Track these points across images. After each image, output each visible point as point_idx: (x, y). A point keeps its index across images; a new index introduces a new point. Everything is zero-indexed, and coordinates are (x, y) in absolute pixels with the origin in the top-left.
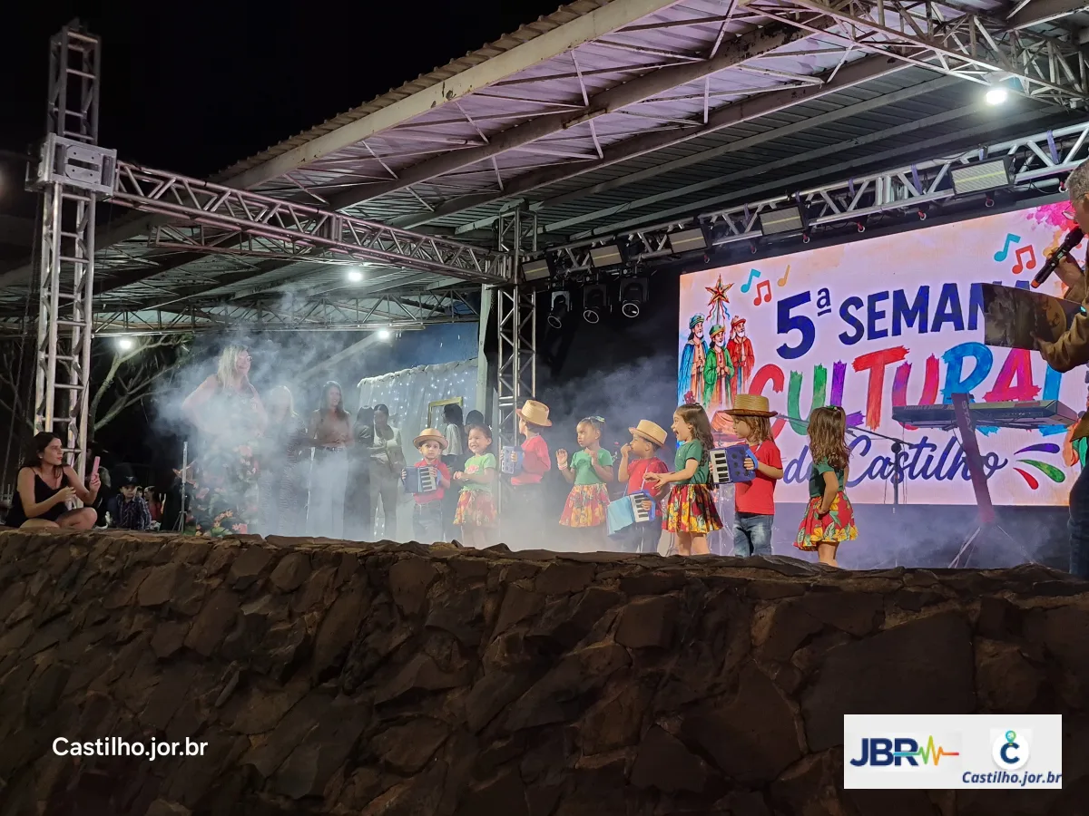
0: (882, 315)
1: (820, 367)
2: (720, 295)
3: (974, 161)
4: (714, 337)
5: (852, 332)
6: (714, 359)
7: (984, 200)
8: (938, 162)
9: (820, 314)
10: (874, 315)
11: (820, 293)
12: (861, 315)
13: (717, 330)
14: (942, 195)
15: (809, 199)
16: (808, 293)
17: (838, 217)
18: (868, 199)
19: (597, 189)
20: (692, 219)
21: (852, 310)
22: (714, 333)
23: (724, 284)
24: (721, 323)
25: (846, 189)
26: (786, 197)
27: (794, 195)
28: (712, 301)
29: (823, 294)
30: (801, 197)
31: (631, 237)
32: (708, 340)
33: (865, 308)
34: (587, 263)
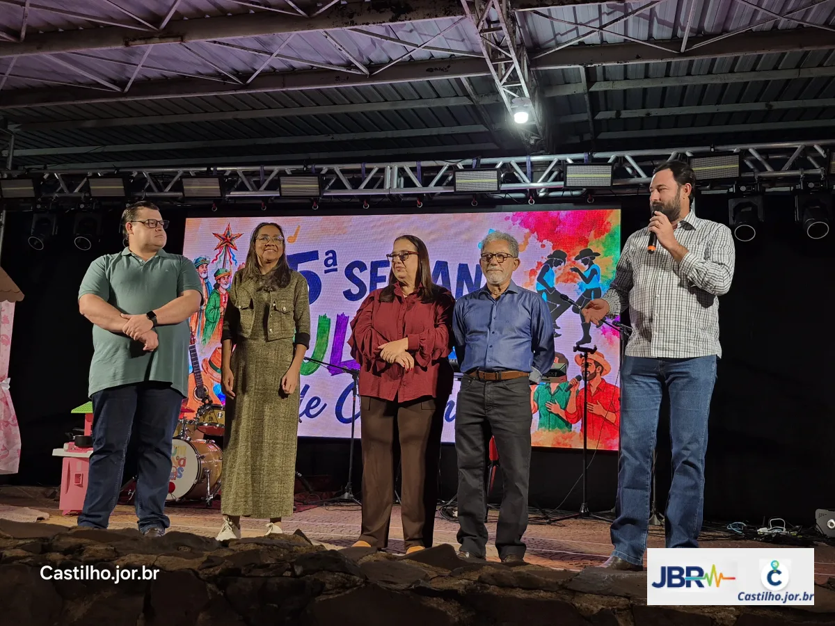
0: (383, 279)
1: (325, 317)
2: (228, 242)
3: (467, 168)
4: (220, 279)
5: (355, 290)
6: (218, 299)
7: (471, 200)
8: (440, 163)
9: (326, 272)
10: (375, 279)
11: (327, 254)
12: (365, 277)
13: (222, 273)
14: (440, 190)
15: (323, 172)
16: (316, 252)
17: (350, 192)
18: (377, 182)
19: (89, 124)
20: (206, 169)
21: (356, 271)
22: (219, 276)
23: (233, 232)
24: (228, 267)
25: (359, 171)
26: (302, 167)
27: (310, 167)
28: (219, 247)
29: (331, 255)
30: (316, 169)
31: (135, 174)
32: (212, 281)
33: (368, 272)
34: (80, 191)
